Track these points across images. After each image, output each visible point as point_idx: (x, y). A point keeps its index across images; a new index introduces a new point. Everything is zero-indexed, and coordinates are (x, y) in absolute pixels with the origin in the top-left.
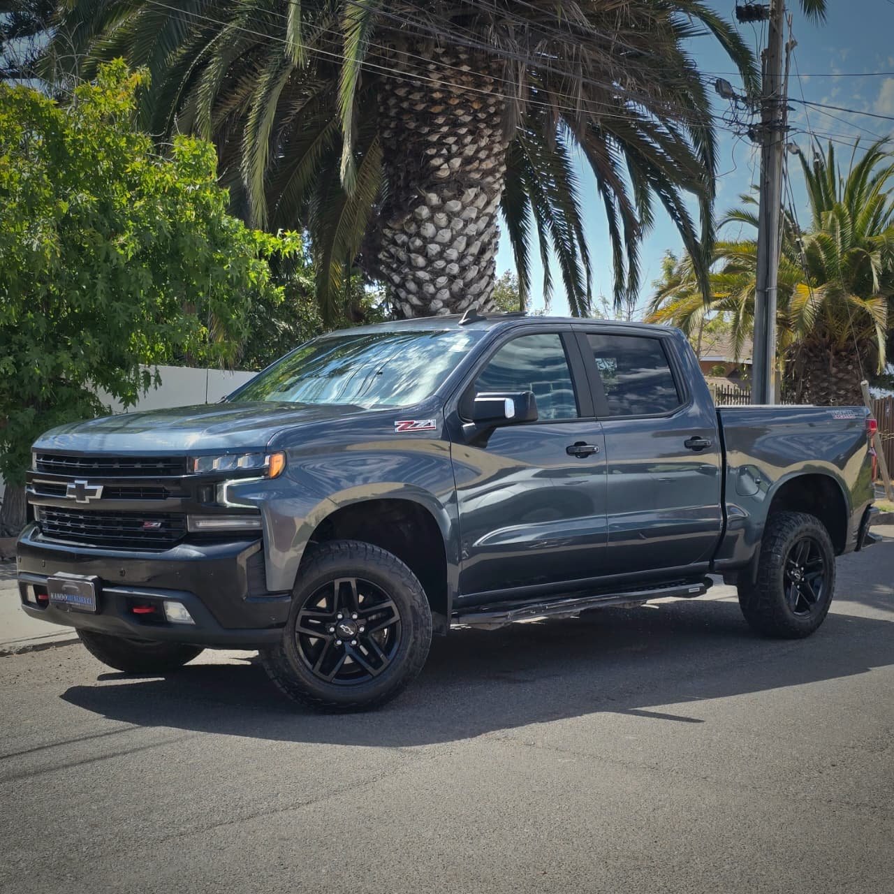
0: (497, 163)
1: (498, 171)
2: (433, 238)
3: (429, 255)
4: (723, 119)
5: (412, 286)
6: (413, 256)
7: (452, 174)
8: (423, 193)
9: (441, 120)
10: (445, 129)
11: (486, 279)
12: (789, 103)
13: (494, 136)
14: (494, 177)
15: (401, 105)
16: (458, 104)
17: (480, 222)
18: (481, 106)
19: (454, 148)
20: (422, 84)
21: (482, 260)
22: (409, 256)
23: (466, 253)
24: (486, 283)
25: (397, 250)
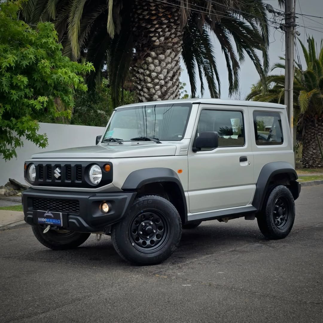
0: (179, 40)
1: (179, 43)
2: (154, 70)
3: (152, 77)
5: (145, 90)
7: (160, 44)
8: (149, 52)
9: (155, 22)
10: (157, 26)
11: (176, 87)
12: (296, 15)
13: (177, 29)
14: (178, 45)
15: (140, 17)
16: (162, 16)
17: (173, 63)
18: (172, 16)
19: (161, 33)
20: (148, 8)
21: (174, 79)
22: (144, 77)
23: (167, 76)
24: (175, 89)
25: (139, 75)
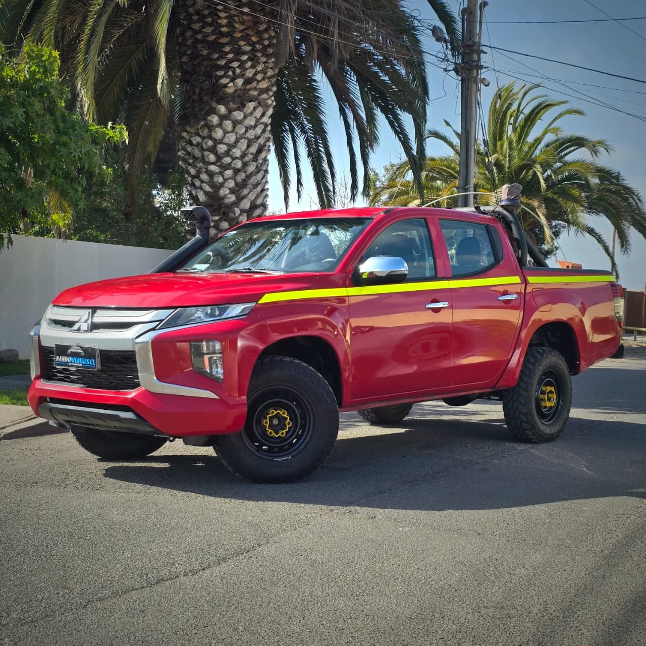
0: (270, 84)
1: (271, 90)
2: (222, 140)
3: (219, 153)
4: (436, 56)
5: (204, 177)
6: (206, 153)
7: (236, 91)
8: (214, 104)
9: (227, 49)
10: (231, 56)
11: (262, 173)
12: (483, 48)
13: (267, 63)
14: (268, 94)
15: (196, 36)
16: (241, 36)
17: (258, 128)
18: (258, 39)
19: (238, 71)
20: (213, 20)
21: (259, 158)
22: (203, 154)
23: (247, 152)
24: (262, 177)
25: (193, 149)
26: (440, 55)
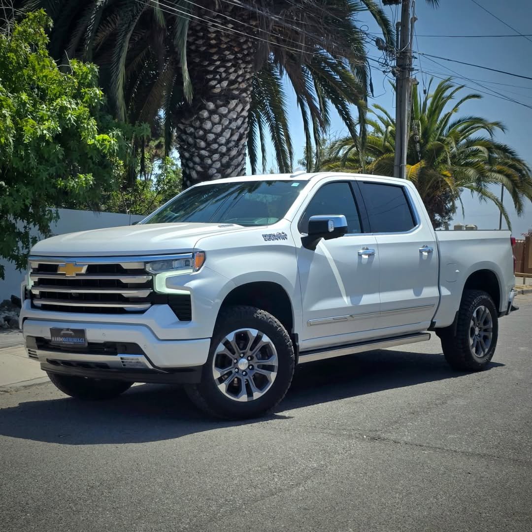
0: (248, 85)
1: (249, 90)
2: (211, 130)
3: (208, 140)
4: (378, 62)
5: (197, 160)
6: (198, 141)
7: (222, 91)
8: (205, 102)
9: (215, 57)
10: (218, 63)
11: (242, 156)
13: (247, 68)
14: (247, 93)
16: (226, 47)
17: (238, 121)
18: (239, 49)
19: (224, 75)
20: (204, 35)
21: (240, 144)
22: (196, 141)
23: (230, 139)
24: (241, 159)
26: (381, 60)
